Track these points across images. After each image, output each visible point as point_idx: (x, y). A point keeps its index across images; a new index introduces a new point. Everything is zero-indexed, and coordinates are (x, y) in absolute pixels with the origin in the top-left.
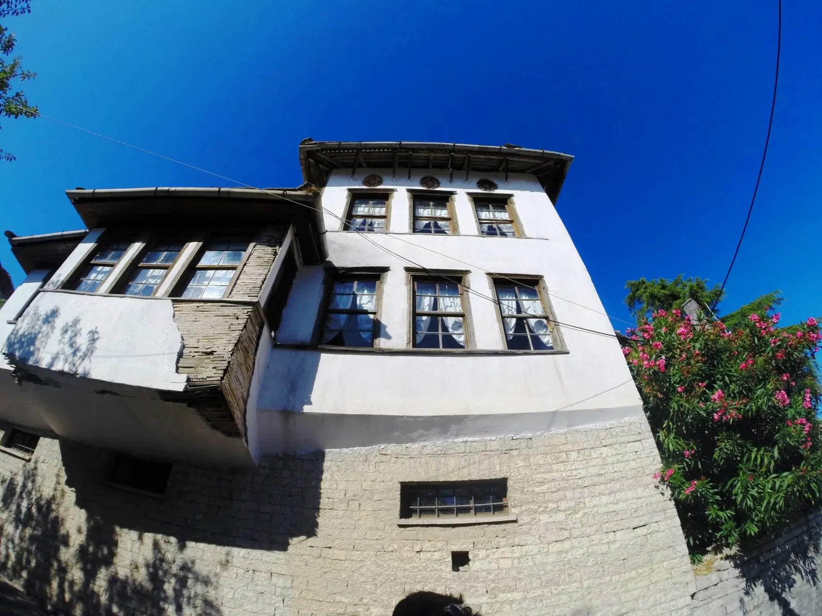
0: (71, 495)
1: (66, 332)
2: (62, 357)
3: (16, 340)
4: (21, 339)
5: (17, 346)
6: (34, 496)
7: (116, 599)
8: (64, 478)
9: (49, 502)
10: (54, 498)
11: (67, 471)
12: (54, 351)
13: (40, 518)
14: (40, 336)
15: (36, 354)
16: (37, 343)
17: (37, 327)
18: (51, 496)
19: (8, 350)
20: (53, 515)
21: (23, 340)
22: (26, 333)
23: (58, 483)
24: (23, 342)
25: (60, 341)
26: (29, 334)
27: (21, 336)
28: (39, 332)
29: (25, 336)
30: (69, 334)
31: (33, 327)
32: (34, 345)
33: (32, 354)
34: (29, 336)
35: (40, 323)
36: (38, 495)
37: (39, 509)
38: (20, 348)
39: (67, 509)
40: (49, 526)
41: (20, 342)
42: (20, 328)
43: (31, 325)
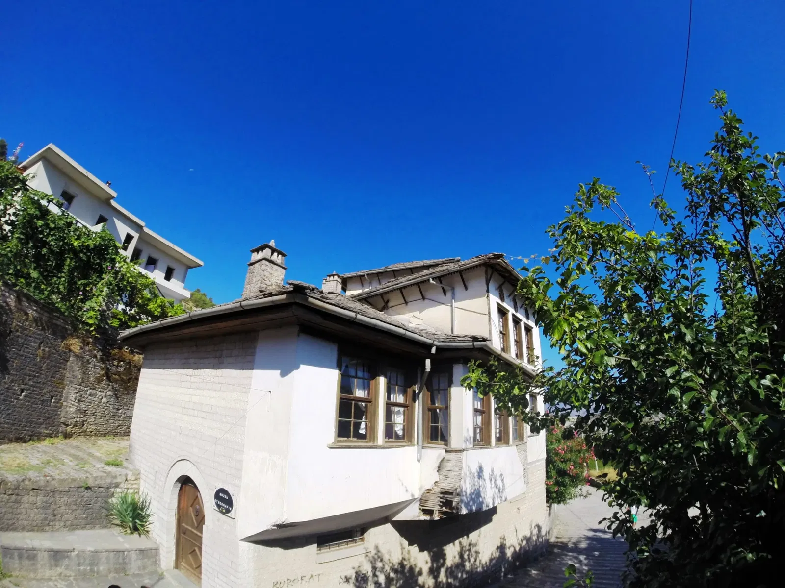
0: (415, 549)
1: (491, 480)
2: (496, 496)
3: (468, 500)
4: (471, 497)
5: (471, 503)
6: (387, 568)
7: (449, 576)
8: (406, 543)
9: (401, 564)
10: (404, 559)
11: (406, 539)
12: (492, 495)
13: (399, 575)
14: (481, 489)
15: (484, 502)
16: (482, 495)
17: (476, 484)
18: (401, 559)
19: (467, 509)
20: (407, 567)
21: (473, 497)
22: (473, 491)
23: (403, 548)
24: (474, 498)
25: (491, 487)
26: (474, 491)
27: (470, 495)
28: (479, 487)
29: (473, 493)
30: (493, 480)
31: (474, 485)
32: (481, 497)
33: (482, 502)
34: (476, 493)
35: (476, 479)
36: (391, 565)
37: (396, 571)
38: (474, 503)
39: (415, 558)
40: (407, 575)
41: (472, 499)
42: (466, 489)
43: (472, 484)
